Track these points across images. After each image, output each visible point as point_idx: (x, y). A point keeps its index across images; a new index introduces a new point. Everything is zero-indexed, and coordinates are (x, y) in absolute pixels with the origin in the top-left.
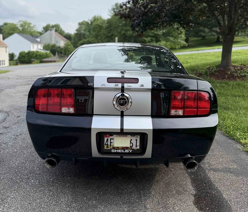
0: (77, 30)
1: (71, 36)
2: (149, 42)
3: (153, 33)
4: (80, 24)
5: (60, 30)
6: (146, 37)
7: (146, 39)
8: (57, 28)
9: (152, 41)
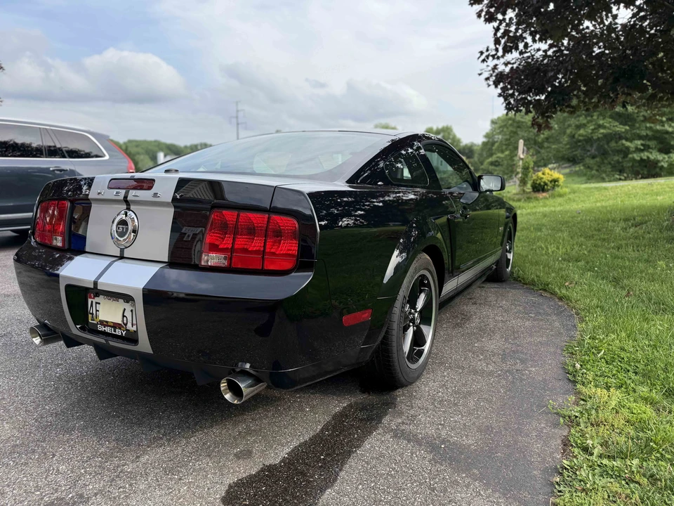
0: (487, 136)
1: (475, 148)
2: (638, 150)
3: (651, 128)
4: (493, 122)
5: (451, 137)
6: (631, 140)
7: (628, 144)
8: (446, 134)
9: (646, 148)
